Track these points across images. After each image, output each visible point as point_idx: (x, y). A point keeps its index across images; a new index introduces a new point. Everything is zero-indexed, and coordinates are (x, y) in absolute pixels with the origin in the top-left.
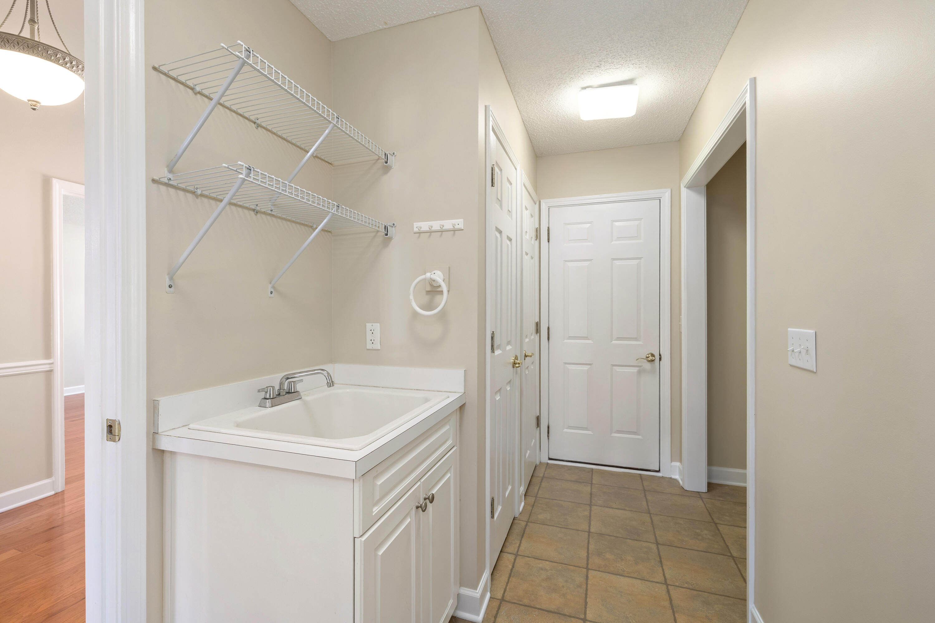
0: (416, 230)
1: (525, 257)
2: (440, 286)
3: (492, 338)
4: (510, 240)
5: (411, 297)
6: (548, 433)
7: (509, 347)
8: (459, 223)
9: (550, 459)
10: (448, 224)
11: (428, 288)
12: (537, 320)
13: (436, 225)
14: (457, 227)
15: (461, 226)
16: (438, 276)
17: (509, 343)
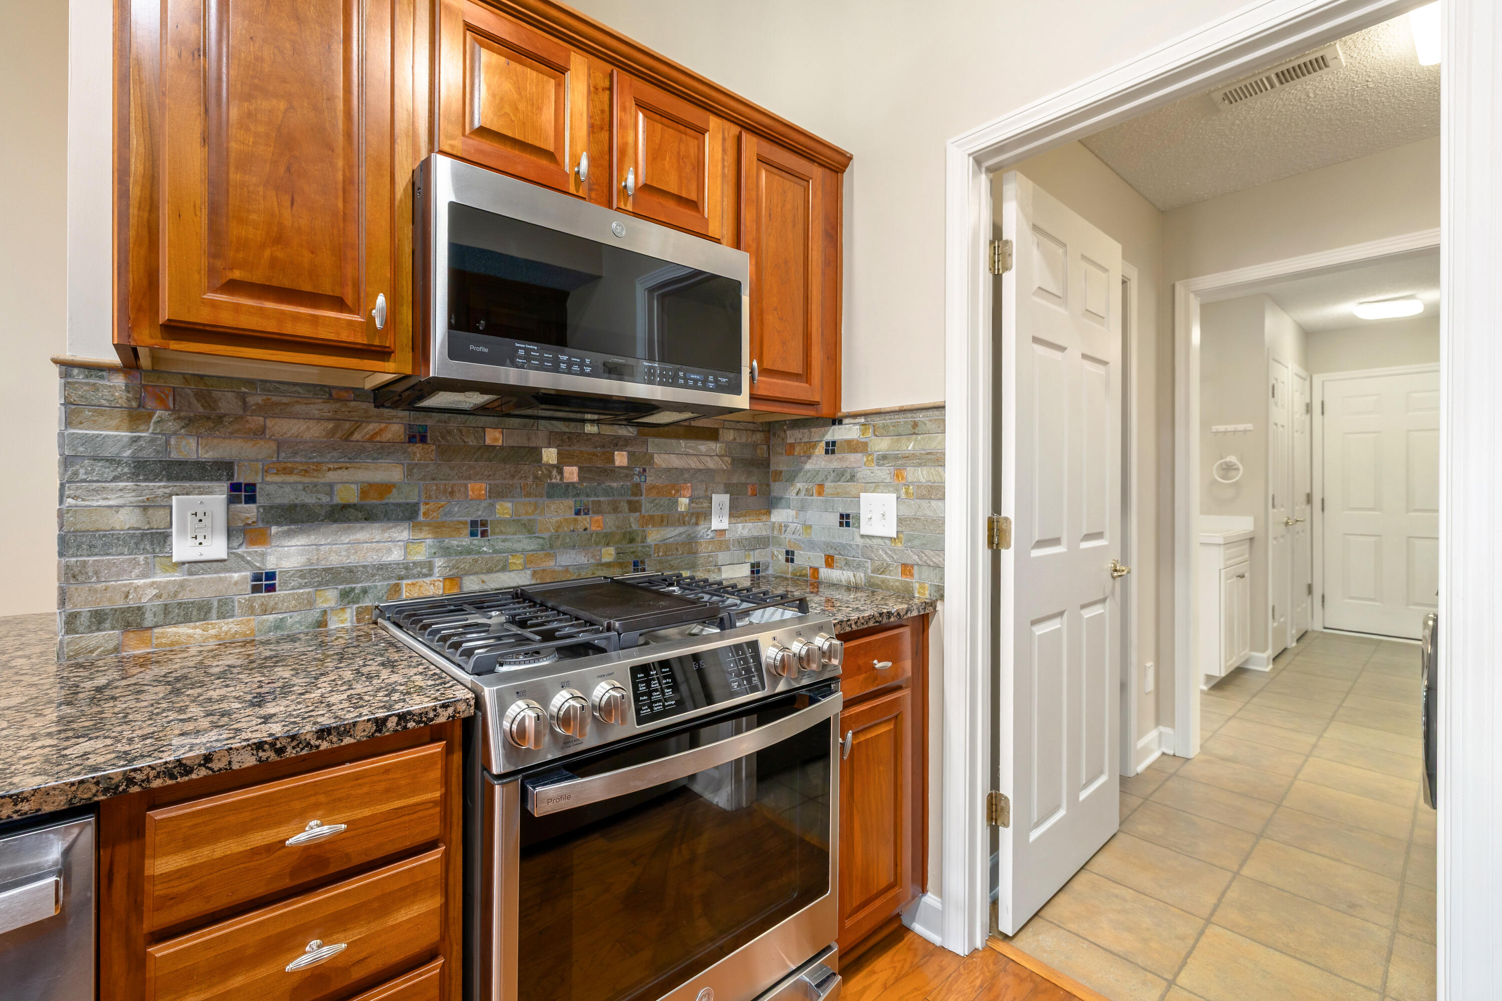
0: (1214, 430)
1: (1296, 435)
2: (1235, 464)
3: (1273, 499)
4: (1283, 426)
5: (1214, 472)
6: (1323, 601)
7: (1282, 509)
8: (1249, 426)
9: (1325, 628)
10: (1241, 427)
11: (1224, 466)
12: (1308, 491)
13: (1231, 428)
14: (1248, 429)
15: (1251, 428)
16: (1232, 459)
17: (1282, 506)
